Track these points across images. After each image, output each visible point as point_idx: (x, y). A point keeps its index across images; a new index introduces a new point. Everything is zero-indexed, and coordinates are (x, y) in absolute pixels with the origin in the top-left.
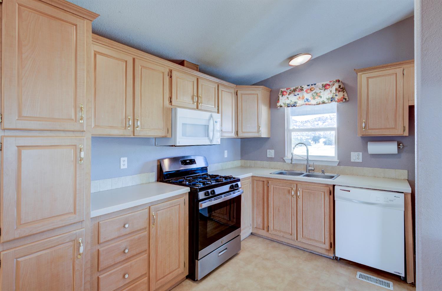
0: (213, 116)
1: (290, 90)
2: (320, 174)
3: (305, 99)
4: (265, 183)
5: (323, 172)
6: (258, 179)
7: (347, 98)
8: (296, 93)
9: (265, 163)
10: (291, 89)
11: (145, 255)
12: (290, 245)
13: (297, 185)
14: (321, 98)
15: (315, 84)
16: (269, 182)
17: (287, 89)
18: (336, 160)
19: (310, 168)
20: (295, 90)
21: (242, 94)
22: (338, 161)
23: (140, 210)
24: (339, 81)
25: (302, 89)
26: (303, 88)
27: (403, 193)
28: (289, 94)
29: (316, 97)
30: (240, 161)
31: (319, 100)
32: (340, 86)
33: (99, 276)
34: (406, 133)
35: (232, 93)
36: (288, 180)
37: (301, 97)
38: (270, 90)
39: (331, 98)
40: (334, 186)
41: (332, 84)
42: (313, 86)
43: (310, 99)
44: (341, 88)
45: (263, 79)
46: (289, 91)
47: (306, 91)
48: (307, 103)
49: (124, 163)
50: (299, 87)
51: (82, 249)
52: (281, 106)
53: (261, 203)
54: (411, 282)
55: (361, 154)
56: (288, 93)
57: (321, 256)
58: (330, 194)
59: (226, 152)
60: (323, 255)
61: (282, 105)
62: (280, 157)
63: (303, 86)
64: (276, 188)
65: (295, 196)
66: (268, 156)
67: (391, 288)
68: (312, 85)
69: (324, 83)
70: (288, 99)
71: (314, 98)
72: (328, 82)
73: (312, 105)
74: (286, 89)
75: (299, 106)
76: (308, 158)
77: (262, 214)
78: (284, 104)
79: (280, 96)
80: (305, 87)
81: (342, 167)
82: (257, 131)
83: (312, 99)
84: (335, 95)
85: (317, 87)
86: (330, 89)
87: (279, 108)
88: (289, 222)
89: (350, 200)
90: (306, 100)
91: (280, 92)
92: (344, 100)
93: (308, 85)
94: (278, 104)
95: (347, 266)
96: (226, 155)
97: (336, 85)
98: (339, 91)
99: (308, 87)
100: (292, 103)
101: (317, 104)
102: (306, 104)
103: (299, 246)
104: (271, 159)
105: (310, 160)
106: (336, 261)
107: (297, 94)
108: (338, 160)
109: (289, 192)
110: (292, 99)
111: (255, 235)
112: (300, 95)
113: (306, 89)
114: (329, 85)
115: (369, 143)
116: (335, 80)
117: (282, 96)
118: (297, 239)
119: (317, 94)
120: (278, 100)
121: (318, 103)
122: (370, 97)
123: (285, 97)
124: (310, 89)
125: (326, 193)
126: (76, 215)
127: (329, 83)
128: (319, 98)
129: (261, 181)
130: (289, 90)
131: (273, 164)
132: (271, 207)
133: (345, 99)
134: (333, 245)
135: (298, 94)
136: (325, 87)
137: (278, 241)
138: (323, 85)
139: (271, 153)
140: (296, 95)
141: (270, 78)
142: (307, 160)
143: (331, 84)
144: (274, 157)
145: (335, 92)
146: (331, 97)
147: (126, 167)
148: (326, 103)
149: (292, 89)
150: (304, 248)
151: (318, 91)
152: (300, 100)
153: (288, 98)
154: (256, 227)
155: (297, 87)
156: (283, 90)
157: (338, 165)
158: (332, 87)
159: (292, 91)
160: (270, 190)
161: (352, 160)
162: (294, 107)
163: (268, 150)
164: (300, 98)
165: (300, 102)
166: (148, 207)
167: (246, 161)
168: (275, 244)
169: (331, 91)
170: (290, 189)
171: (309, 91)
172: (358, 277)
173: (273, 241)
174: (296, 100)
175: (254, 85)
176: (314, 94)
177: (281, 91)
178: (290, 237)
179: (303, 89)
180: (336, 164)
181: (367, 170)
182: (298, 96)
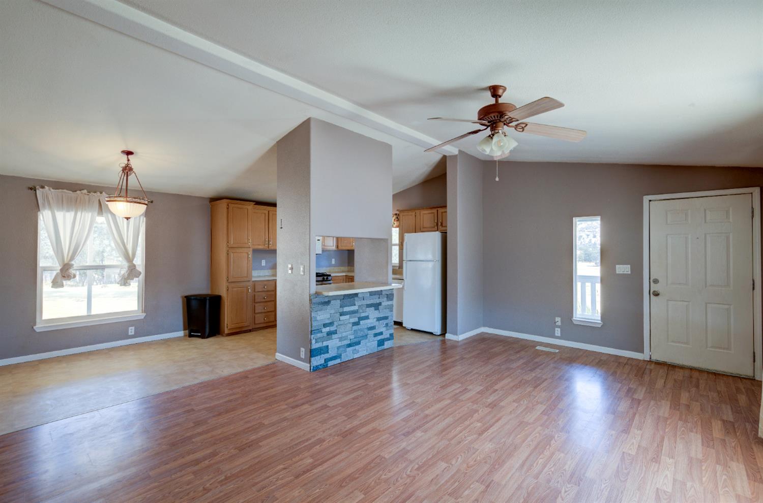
49: (263, 263)
51: (250, 290)
59: (333, 259)
126: (247, 278)
147: (264, 265)
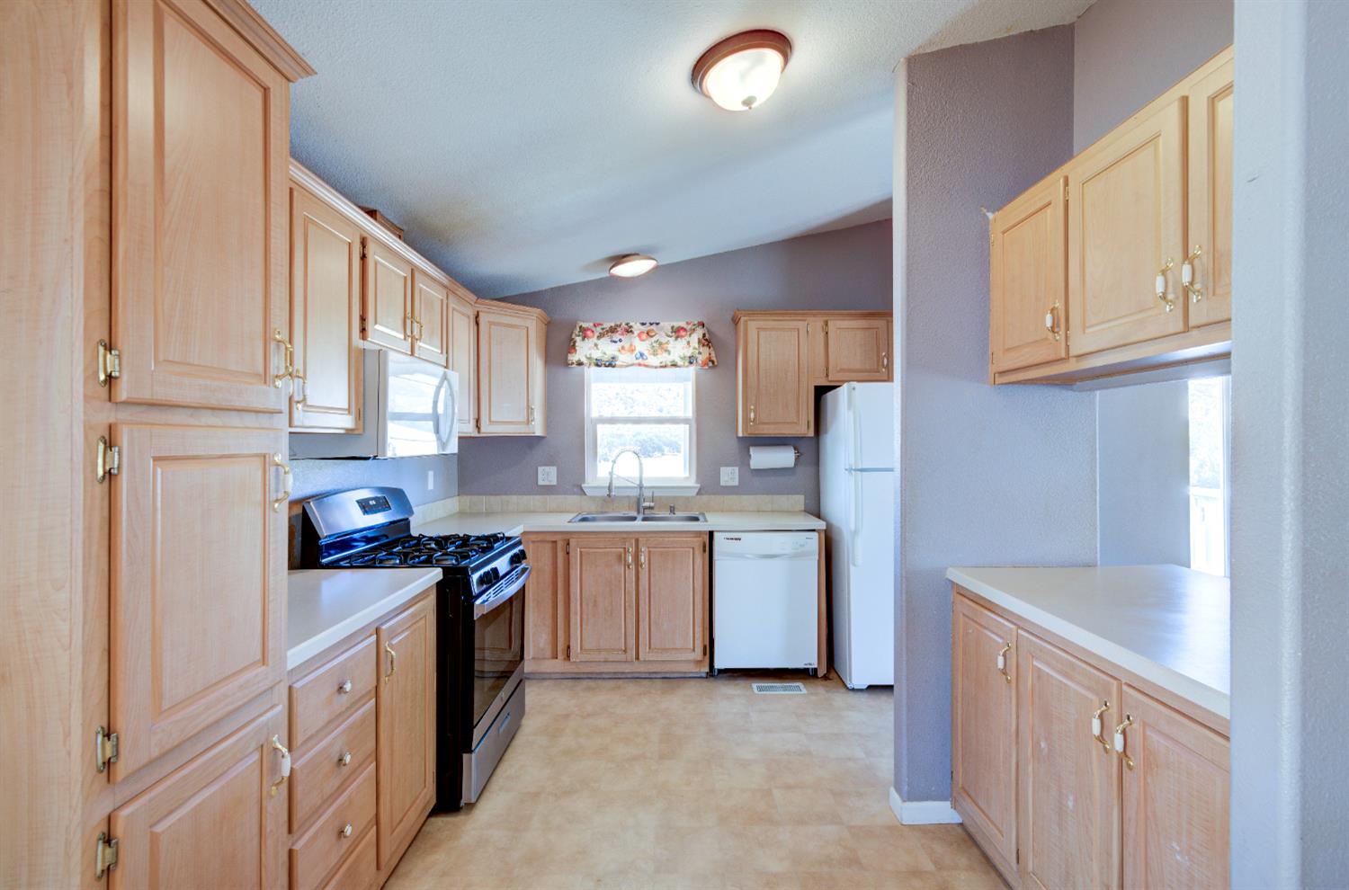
0: (448, 377)
1: (603, 329)
2: (667, 514)
3: (637, 351)
4: (560, 545)
5: (672, 510)
6: (540, 537)
7: (714, 359)
8: (616, 337)
9: (535, 500)
10: (604, 326)
11: (370, 767)
12: (620, 676)
13: (637, 541)
14: (669, 354)
15: (657, 324)
16: (571, 544)
17: (595, 325)
18: (692, 482)
19: (647, 504)
20: (613, 330)
21: (491, 323)
22: (699, 485)
23: (362, 641)
24: (703, 325)
25: (629, 331)
26: (631, 327)
27: (814, 530)
28: (599, 337)
29: (659, 351)
30: (457, 498)
31: (666, 358)
32: (704, 335)
33: (293, 844)
34: (811, 433)
35: (469, 317)
36: (615, 533)
37: (627, 346)
38: (549, 319)
39: (690, 357)
40: (711, 534)
41: (691, 330)
42: (654, 327)
43: (646, 353)
44: (706, 340)
45: (527, 291)
46: (599, 329)
47: (639, 336)
48: (640, 361)
50: (624, 324)
52: (580, 364)
53: (548, 594)
54: (822, 675)
55: (736, 469)
56: (597, 334)
57: (685, 678)
58: (704, 551)
59: (431, 474)
60: (687, 675)
61: (584, 360)
62: (573, 482)
63: (631, 324)
64: (588, 553)
65: (633, 567)
66: (541, 482)
67: (804, 691)
68: (651, 324)
69: (677, 324)
70: (598, 349)
71: (655, 354)
72: (683, 324)
73: (652, 367)
74: (591, 324)
75: (621, 366)
76: (641, 481)
77: (549, 622)
78: (590, 358)
79: (578, 339)
80: (637, 328)
81: (705, 498)
82: (525, 420)
83: (650, 354)
84: (697, 351)
85: (662, 329)
86: (687, 338)
87: (574, 366)
88: (621, 625)
89: (741, 556)
90: (638, 355)
91: (578, 329)
92: (711, 364)
93: (643, 324)
94: (574, 358)
95: (732, 682)
96: (431, 486)
97: (699, 333)
98: (704, 345)
99: (643, 328)
100: (606, 358)
101: (662, 367)
102: (640, 365)
103: (639, 673)
104: (548, 490)
105: (646, 488)
106: (712, 679)
107: (617, 340)
108: (697, 482)
109: (620, 558)
110: (606, 348)
111: (532, 676)
112: (626, 343)
113: (638, 332)
114: (685, 330)
115: (752, 449)
116: (696, 322)
117: (583, 339)
118: (637, 658)
119: (661, 344)
120: (572, 347)
121: (663, 364)
122: (762, 364)
123: (590, 343)
124: (648, 333)
125: (696, 549)
126: (267, 665)
127: (685, 326)
128: (665, 355)
129: (548, 542)
130: (600, 327)
131: (553, 500)
132: (576, 599)
133: (713, 362)
134: (710, 649)
135: (620, 341)
136: (677, 332)
137: (590, 676)
138: (672, 327)
139: (548, 475)
140: (615, 342)
141: (546, 290)
142: (641, 487)
143: (688, 327)
144: (555, 483)
145: (697, 346)
146: (689, 355)
148: (679, 367)
149: (607, 325)
150: (650, 673)
151: (664, 339)
152: (623, 352)
153: (596, 345)
154: (533, 658)
155: (618, 323)
156: (585, 325)
157: (697, 494)
158: (690, 335)
159: (607, 332)
160: (572, 560)
161: (722, 483)
162: (610, 368)
163: (540, 469)
164: (623, 348)
165: (623, 358)
166: (373, 630)
167: (475, 498)
168: (585, 683)
169: (688, 343)
170: (622, 550)
171: (644, 336)
172: (756, 691)
173: (578, 678)
174: (617, 353)
175: (499, 300)
176: (654, 344)
177: (581, 327)
178: (622, 657)
179: (631, 331)
180: (694, 493)
181: (747, 500)
182: (619, 344)
